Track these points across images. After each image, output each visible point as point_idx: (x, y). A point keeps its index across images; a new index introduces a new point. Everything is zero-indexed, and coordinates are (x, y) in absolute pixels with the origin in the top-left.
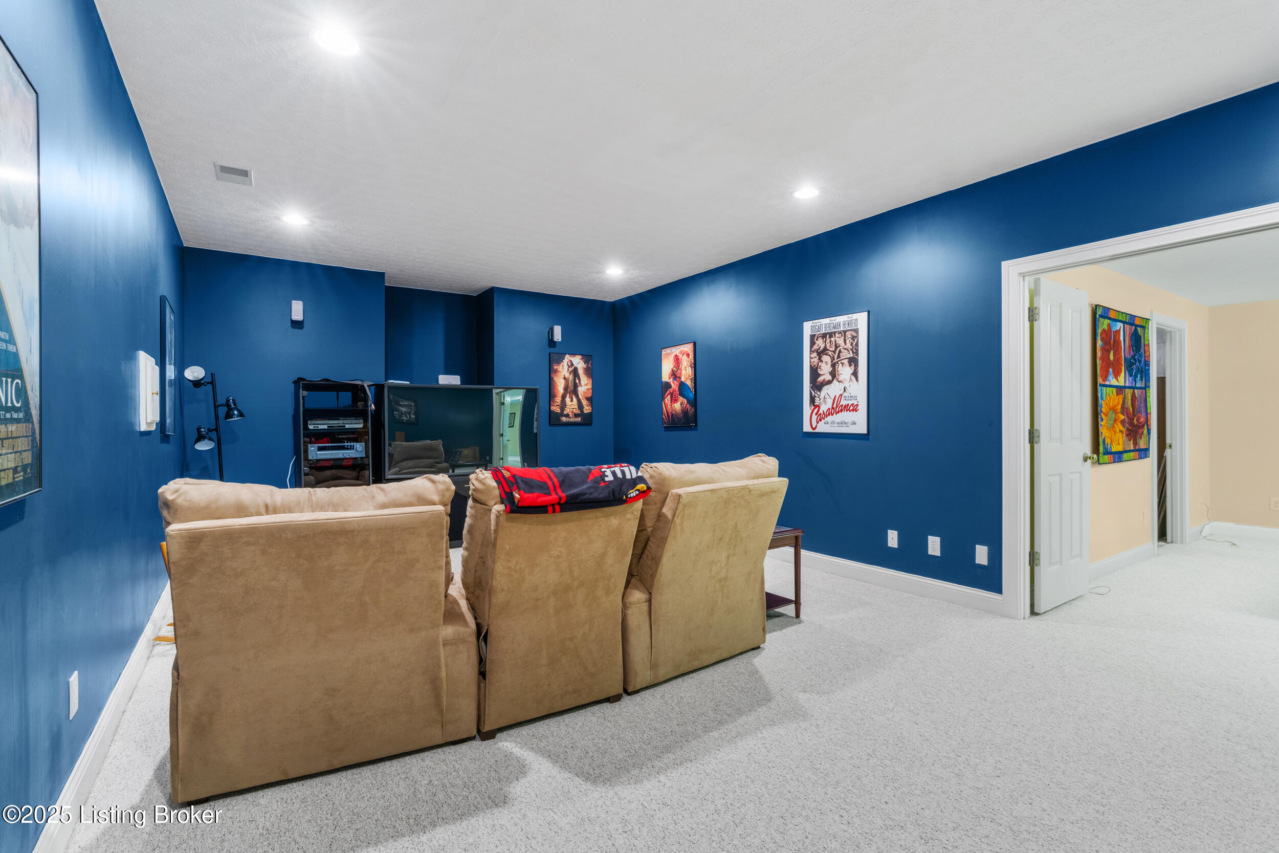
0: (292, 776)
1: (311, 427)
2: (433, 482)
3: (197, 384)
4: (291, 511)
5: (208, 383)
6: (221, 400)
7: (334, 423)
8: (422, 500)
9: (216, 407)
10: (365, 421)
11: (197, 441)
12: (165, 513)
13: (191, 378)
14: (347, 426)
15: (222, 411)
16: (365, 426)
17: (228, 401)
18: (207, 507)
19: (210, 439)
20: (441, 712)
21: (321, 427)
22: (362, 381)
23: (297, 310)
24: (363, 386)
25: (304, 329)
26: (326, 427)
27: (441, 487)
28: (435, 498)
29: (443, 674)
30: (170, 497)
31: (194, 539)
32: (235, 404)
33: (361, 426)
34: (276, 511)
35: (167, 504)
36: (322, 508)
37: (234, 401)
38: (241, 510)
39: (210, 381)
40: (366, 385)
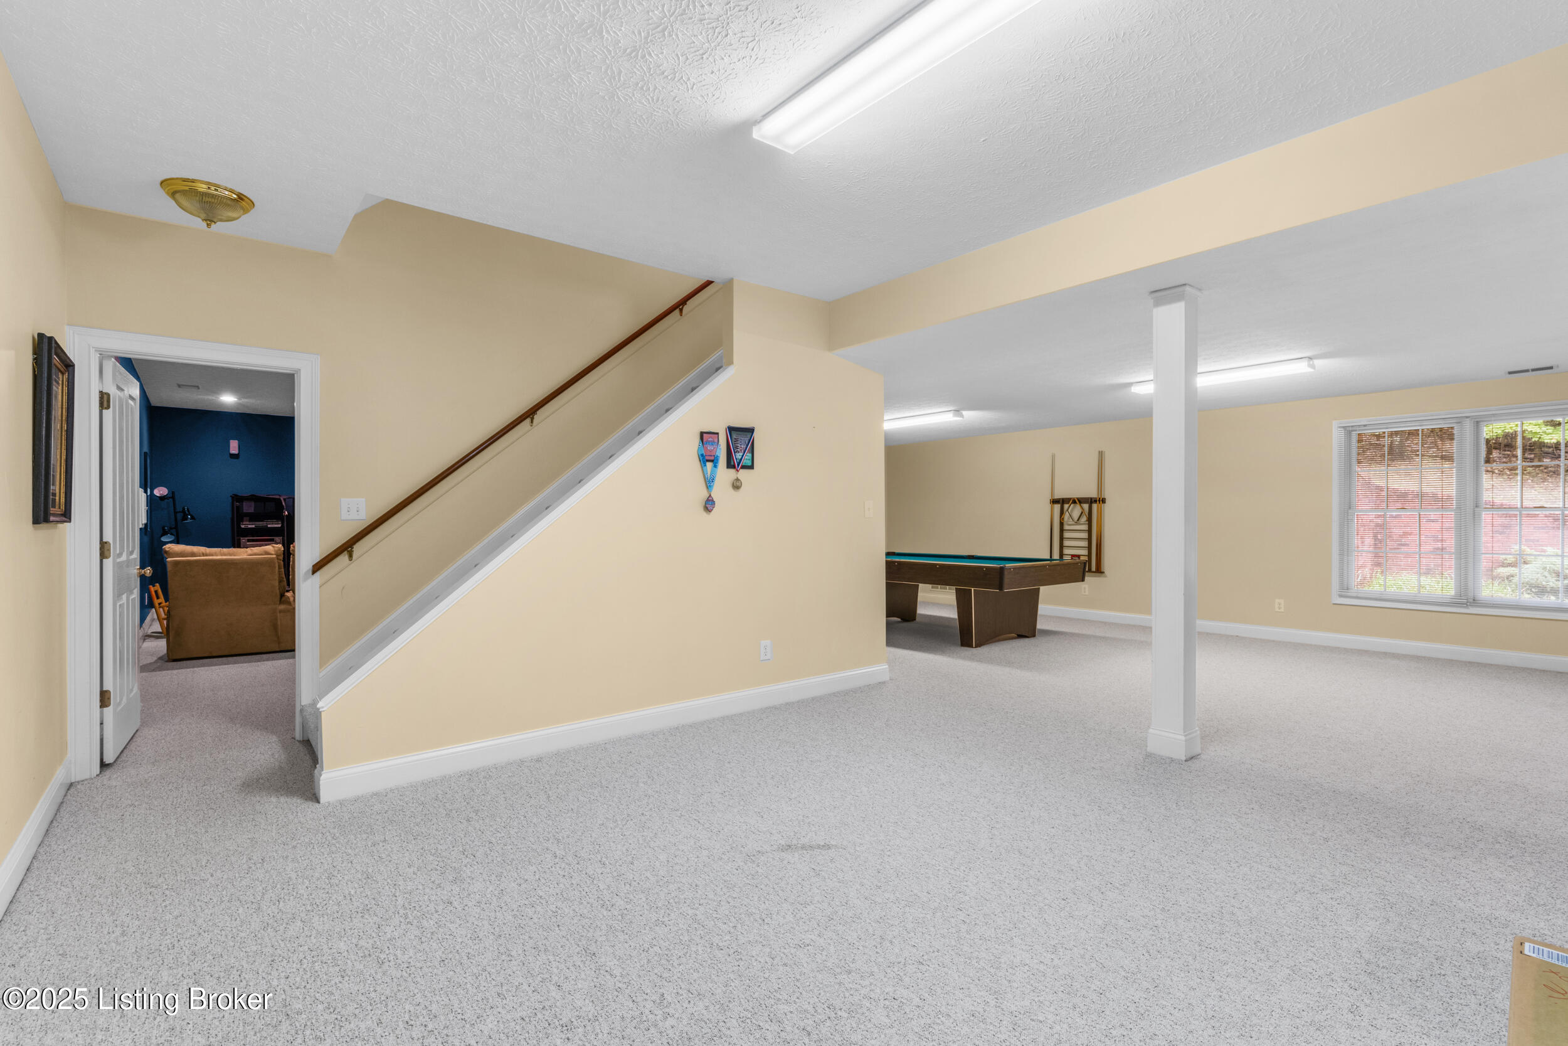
0: (214, 655)
1: (243, 526)
2: (273, 547)
3: (162, 498)
4: (212, 555)
5: (170, 498)
6: (179, 509)
7: (260, 524)
8: (267, 553)
9: (176, 513)
10: (283, 524)
11: (162, 536)
12: (165, 555)
13: (158, 495)
14: (269, 526)
15: (180, 516)
16: (283, 526)
17: (184, 509)
18: (181, 553)
19: (172, 534)
20: (278, 638)
21: (249, 526)
22: (280, 496)
23: (234, 447)
24: (280, 499)
25: (240, 459)
26: (253, 526)
27: (276, 549)
28: (273, 553)
29: (279, 623)
30: (167, 549)
31: (177, 563)
32: (188, 511)
33: (280, 526)
34: (207, 555)
35: (166, 552)
36: (225, 555)
37: (188, 509)
38: (193, 554)
39: (172, 496)
40: (282, 499)
